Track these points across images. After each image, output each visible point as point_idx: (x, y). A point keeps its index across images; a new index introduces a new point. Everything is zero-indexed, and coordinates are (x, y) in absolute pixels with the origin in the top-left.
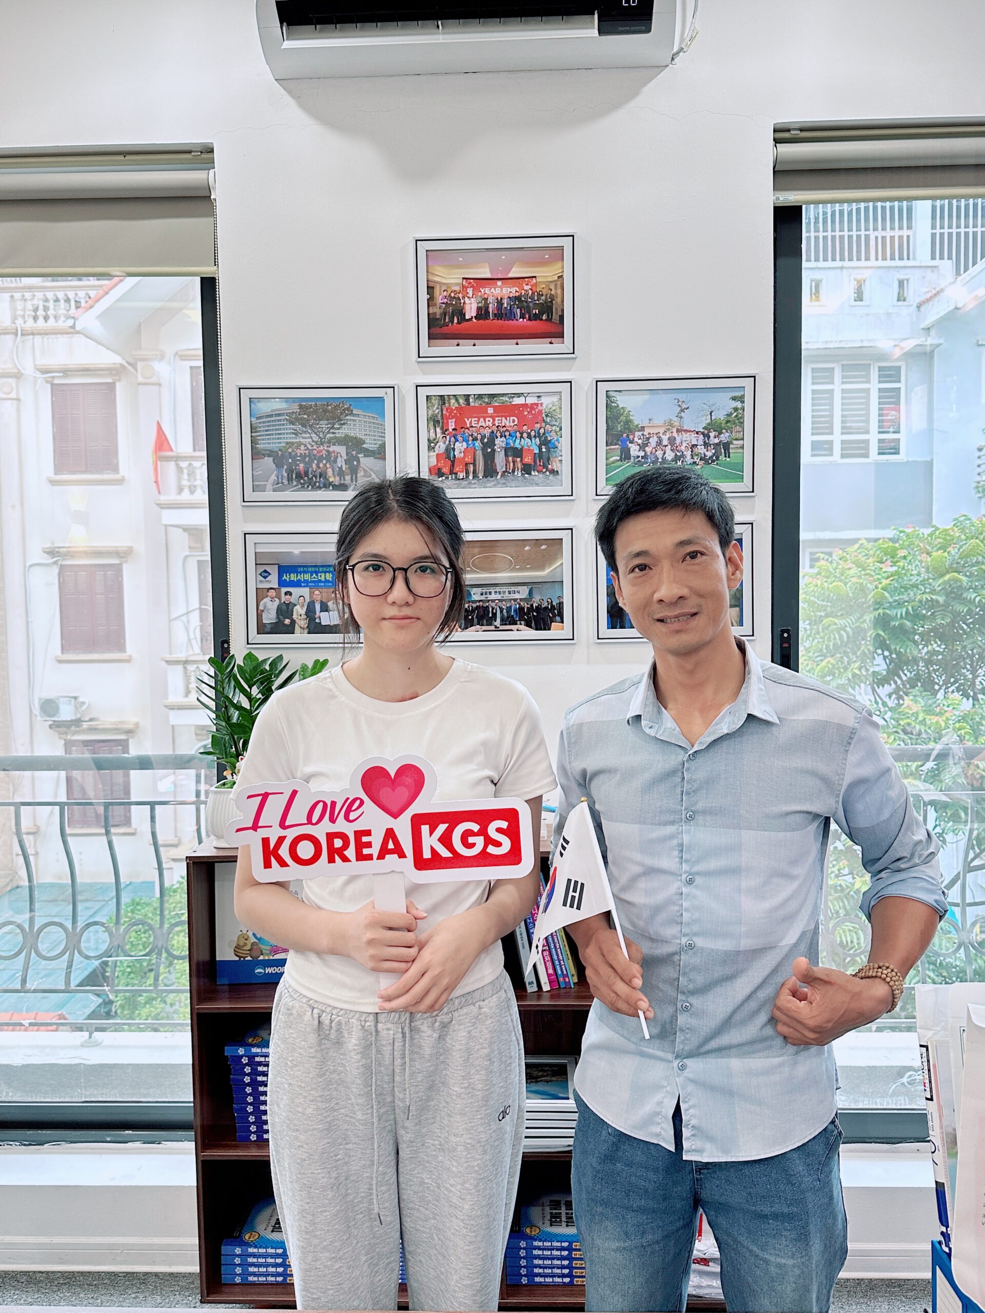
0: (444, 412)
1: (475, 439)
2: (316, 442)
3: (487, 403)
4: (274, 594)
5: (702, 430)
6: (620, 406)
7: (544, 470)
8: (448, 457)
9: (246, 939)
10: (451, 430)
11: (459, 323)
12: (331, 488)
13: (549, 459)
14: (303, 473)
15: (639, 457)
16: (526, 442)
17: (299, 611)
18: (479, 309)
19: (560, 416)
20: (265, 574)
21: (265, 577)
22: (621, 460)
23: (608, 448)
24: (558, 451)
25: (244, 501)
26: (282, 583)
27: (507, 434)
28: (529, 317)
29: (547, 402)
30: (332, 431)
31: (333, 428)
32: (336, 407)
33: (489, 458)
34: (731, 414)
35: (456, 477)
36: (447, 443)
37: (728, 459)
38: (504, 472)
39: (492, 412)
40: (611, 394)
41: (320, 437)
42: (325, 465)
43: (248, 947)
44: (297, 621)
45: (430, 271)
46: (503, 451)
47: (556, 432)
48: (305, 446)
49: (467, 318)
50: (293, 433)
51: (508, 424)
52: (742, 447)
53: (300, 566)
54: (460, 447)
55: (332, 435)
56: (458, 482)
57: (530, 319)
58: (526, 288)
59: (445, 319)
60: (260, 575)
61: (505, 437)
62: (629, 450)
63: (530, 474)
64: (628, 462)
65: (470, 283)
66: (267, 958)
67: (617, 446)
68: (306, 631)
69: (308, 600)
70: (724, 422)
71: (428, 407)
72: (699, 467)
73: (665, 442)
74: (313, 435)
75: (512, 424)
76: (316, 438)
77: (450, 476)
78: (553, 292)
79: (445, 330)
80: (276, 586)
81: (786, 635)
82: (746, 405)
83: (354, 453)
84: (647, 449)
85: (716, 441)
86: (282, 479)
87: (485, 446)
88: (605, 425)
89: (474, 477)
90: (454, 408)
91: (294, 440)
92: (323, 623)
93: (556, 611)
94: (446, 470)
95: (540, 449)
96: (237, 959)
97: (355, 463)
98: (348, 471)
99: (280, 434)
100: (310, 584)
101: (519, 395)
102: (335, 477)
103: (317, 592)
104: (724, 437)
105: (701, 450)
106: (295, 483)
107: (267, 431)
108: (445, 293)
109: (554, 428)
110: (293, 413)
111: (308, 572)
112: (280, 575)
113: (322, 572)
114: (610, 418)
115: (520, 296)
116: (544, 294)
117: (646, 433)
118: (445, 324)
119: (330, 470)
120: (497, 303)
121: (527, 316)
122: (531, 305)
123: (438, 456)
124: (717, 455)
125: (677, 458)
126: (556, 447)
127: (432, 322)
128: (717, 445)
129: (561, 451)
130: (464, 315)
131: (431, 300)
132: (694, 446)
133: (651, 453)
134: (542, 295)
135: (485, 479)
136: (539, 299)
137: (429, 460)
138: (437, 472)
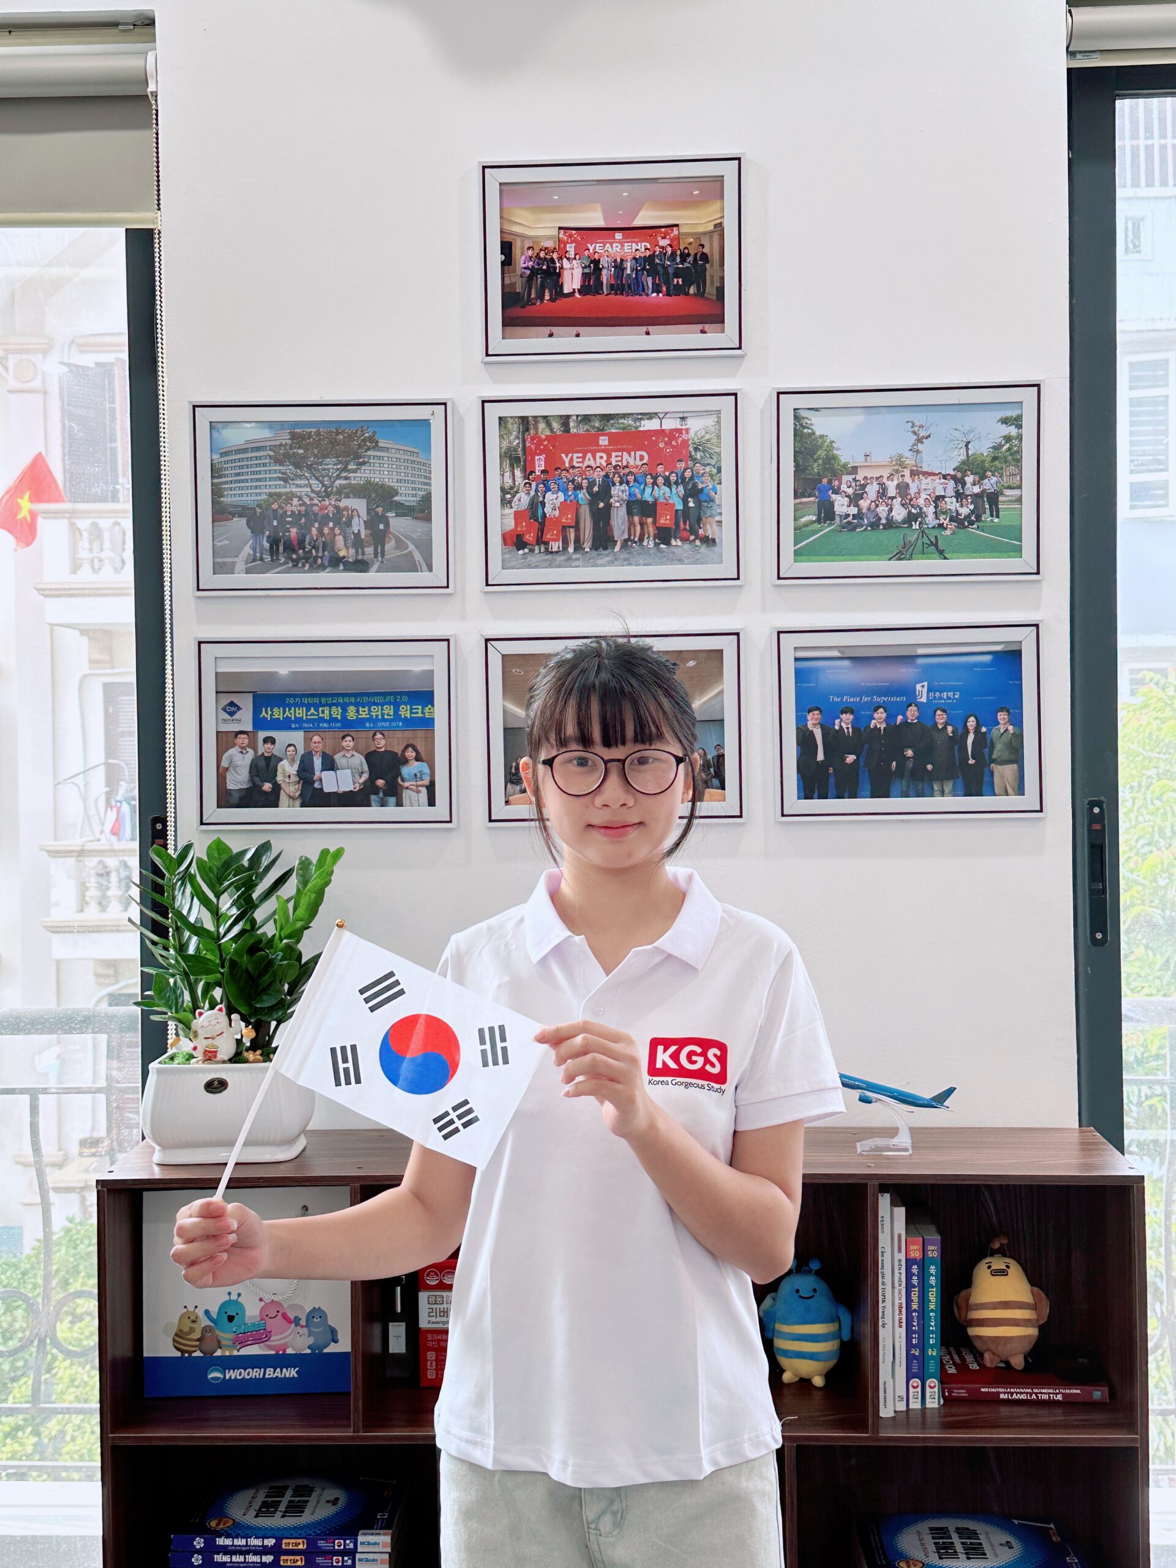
0: (528, 444)
1: (578, 487)
2: (318, 493)
3: (599, 429)
4: (246, 741)
5: (952, 473)
6: (818, 434)
7: (692, 538)
8: (534, 516)
9: (194, 1322)
10: (538, 473)
11: (552, 300)
12: (341, 567)
13: (699, 520)
14: (295, 543)
15: (848, 515)
16: (662, 492)
17: (287, 769)
18: (585, 276)
19: (717, 450)
20: (232, 709)
21: (231, 714)
22: (819, 521)
23: (798, 501)
24: (715, 507)
25: (198, 589)
26: (259, 723)
27: (631, 478)
28: (668, 289)
29: (696, 427)
30: (344, 474)
31: (345, 469)
32: (351, 437)
33: (601, 518)
34: (1000, 446)
35: (547, 549)
36: (532, 493)
37: (996, 520)
38: (626, 541)
39: (606, 443)
40: (803, 413)
41: (323, 485)
42: (332, 529)
43: (197, 1335)
44: (283, 786)
45: (505, 216)
46: (625, 506)
47: (711, 476)
48: (300, 498)
49: (566, 291)
50: (280, 479)
51: (632, 463)
52: (1019, 500)
53: (290, 696)
54: (553, 501)
55: (345, 482)
56: (549, 557)
57: (668, 294)
58: (664, 243)
59: (530, 294)
60: (224, 710)
61: (628, 483)
62: (832, 504)
63: (668, 543)
64: (831, 525)
65: (571, 236)
66: (227, 1353)
67: (812, 499)
68: (298, 802)
69: (301, 750)
70: (989, 459)
71: (501, 436)
72: (948, 532)
73: (892, 491)
74: (313, 482)
75: (640, 463)
76: (317, 486)
77: (537, 548)
78: (706, 250)
79: (529, 311)
80: (249, 728)
81: (1096, 810)
82: (1024, 431)
83: (380, 510)
84: (862, 503)
85: (976, 490)
86: (262, 554)
87: (594, 498)
88: (793, 464)
89: (576, 549)
90: (543, 437)
91: (283, 490)
92: (326, 790)
93: (712, 770)
94: (530, 537)
95: (685, 501)
96: (179, 1354)
97: (381, 527)
98: (370, 539)
99: (260, 480)
100: (305, 725)
101: (650, 416)
102: (347, 548)
103: (316, 738)
104: (990, 483)
105: (951, 504)
106: (282, 560)
107: (238, 474)
108: (530, 252)
109: (708, 469)
110: (281, 445)
111: (302, 705)
112: (256, 711)
113: (326, 705)
114: (801, 452)
115: (652, 257)
116: (692, 253)
117: (860, 477)
118: (530, 302)
119: (340, 540)
120: (615, 267)
121: (664, 289)
122: (671, 271)
123: (518, 515)
124: (977, 514)
125: (910, 519)
126: (712, 500)
127: (510, 299)
128: (977, 497)
129: (720, 506)
130: (561, 287)
131: (507, 262)
132: (939, 499)
133: (869, 509)
134: (689, 255)
135: (595, 553)
136: (683, 260)
137: (502, 520)
138: (515, 541)
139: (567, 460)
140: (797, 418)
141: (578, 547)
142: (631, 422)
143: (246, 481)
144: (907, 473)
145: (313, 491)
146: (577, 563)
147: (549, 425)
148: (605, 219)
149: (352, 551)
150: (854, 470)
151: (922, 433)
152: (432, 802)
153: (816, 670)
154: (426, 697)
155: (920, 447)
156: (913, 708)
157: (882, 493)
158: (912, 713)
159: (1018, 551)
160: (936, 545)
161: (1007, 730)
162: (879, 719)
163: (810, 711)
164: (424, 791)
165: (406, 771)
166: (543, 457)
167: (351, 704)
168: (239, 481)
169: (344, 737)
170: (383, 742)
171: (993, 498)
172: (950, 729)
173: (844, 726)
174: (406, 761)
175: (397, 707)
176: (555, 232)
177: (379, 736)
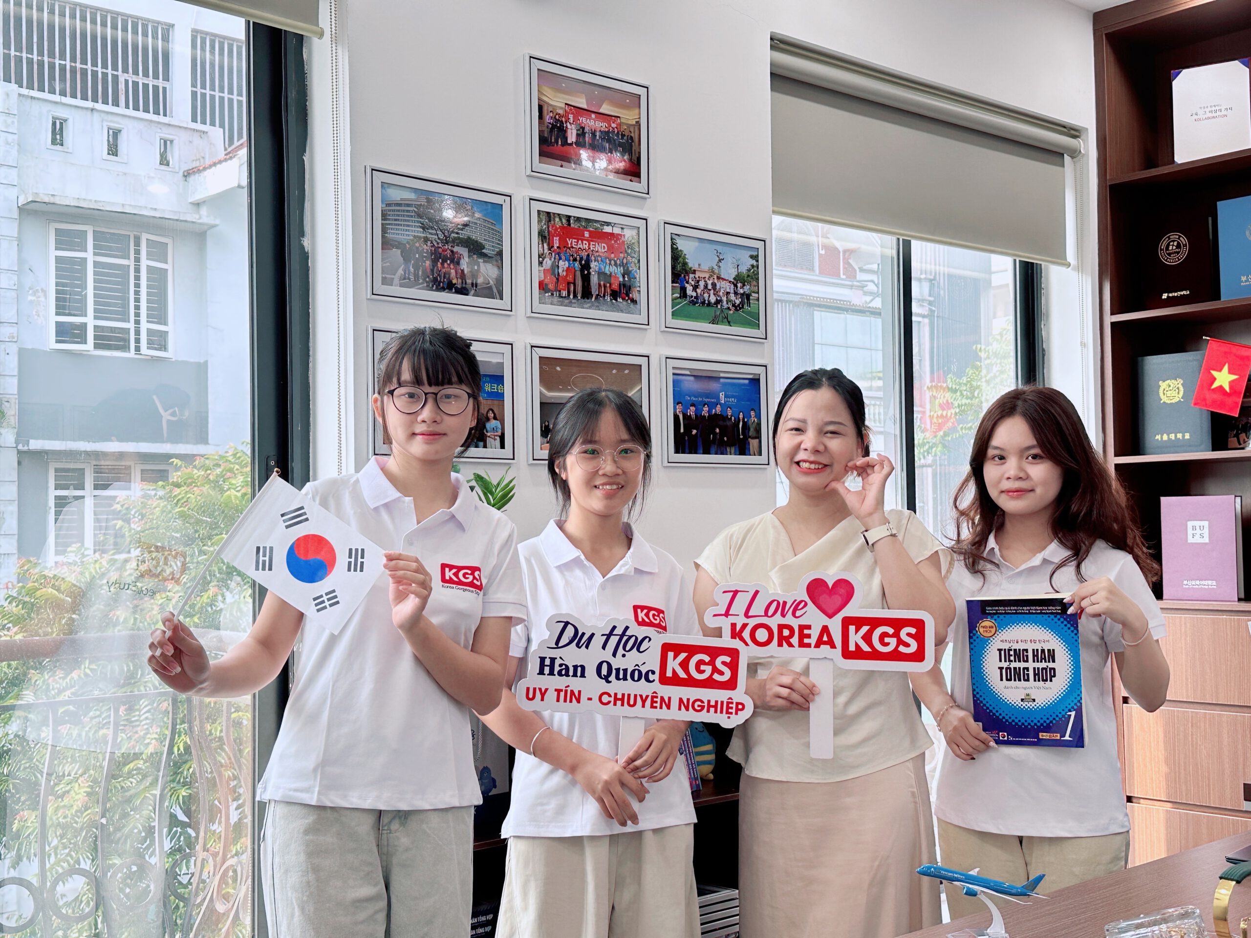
0: (550, 229)
1: (575, 260)
2: (441, 240)
3: (584, 227)
5: (733, 281)
6: (679, 249)
7: (627, 298)
8: (553, 273)
11: (562, 145)
12: (454, 291)
13: (630, 289)
14: (428, 271)
15: (692, 296)
16: (613, 269)
18: (578, 135)
19: (638, 250)
22: (680, 297)
24: (637, 282)
27: (599, 259)
29: (629, 235)
33: (586, 281)
34: (751, 270)
35: (560, 294)
36: (553, 259)
37: (749, 308)
38: (598, 295)
39: (588, 236)
40: (674, 237)
41: (445, 236)
42: (449, 265)
45: (540, 89)
46: (597, 275)
47: (636, 264)
48: (432, 243)
49: (569, 142)
54: (563, 265)
55: (456, 235)
56: (561, 299)
58: (614, 125)
59: (552, 139)
61: (598, 261)
62: (686, 289)
63: (616, 300)
64: (685, 300)
65: (571, 110)
67: (678, 285)
70: (746, 276)
71: (538, 222)
72: (731, 312)
73: (710, 287)
76: (441, 235)
77: (555, 293)
78: (632, 135)
79: (552, 149)
83: (473, 257)
84: (698, 290)
85: (741, 291)
86: (409, 275)
87: (582, 268)
88: (670, 264)
89: (574, 297)
90: (558, 226)
94: (552, 286)
95: (624, 278)
97: (475, 268)
98: (469, 275)
99: (408, 226)
101: (608, 224)
102: (457, 278)
104: (747, 289)
105: (732, 297)
106: (421, 281)
107: (396, 220)
108: (552, 114)
109: (633, 260)
110: (421, 205)
114: (674, 258)
115: (608, 132)
117: (696, 276)
118: (551, 144)
119: (453, 272)
120: (592, 133)
121: (614, 152)
122: (617, 142)
123: (546, 272)
126: (636, 278)
127: (542, 139)
128: (742, 295)
129: (639, 282)
130: (567, 138)
131: (541, 117)
132: (728, 293)
133: (701, 294)
134: (625, 135)
135: (582, 300)
136: (622, 138)
137: (539, 273)
138: (545, 287)
140: (672, 239)
142: (599, 226)
143: (401, 225)
144: (715, 277)
145: (439, 238)
146: (573, 305)
147: (561, 219)
148: (587, 104)
149: (460, 282)
150: (694, 272)
151: (721, 257)
152: (502, 446)
153: (681, 381)
154: (500, 379)
155: (720, 264)
156: (719, 406)
157: (706, 287)
158: (718, 408)
159: (758, 326)
160: (727, 318)
161: (755, 420)
162: (705, 411)
163: (678, 404)
164: (498, 438)
165: (488, 425)
166: (558, 238)
168: (398, 225)
172: (733, 418)
173: (691, 413)
174: (487, 420)
176: (564, 106)
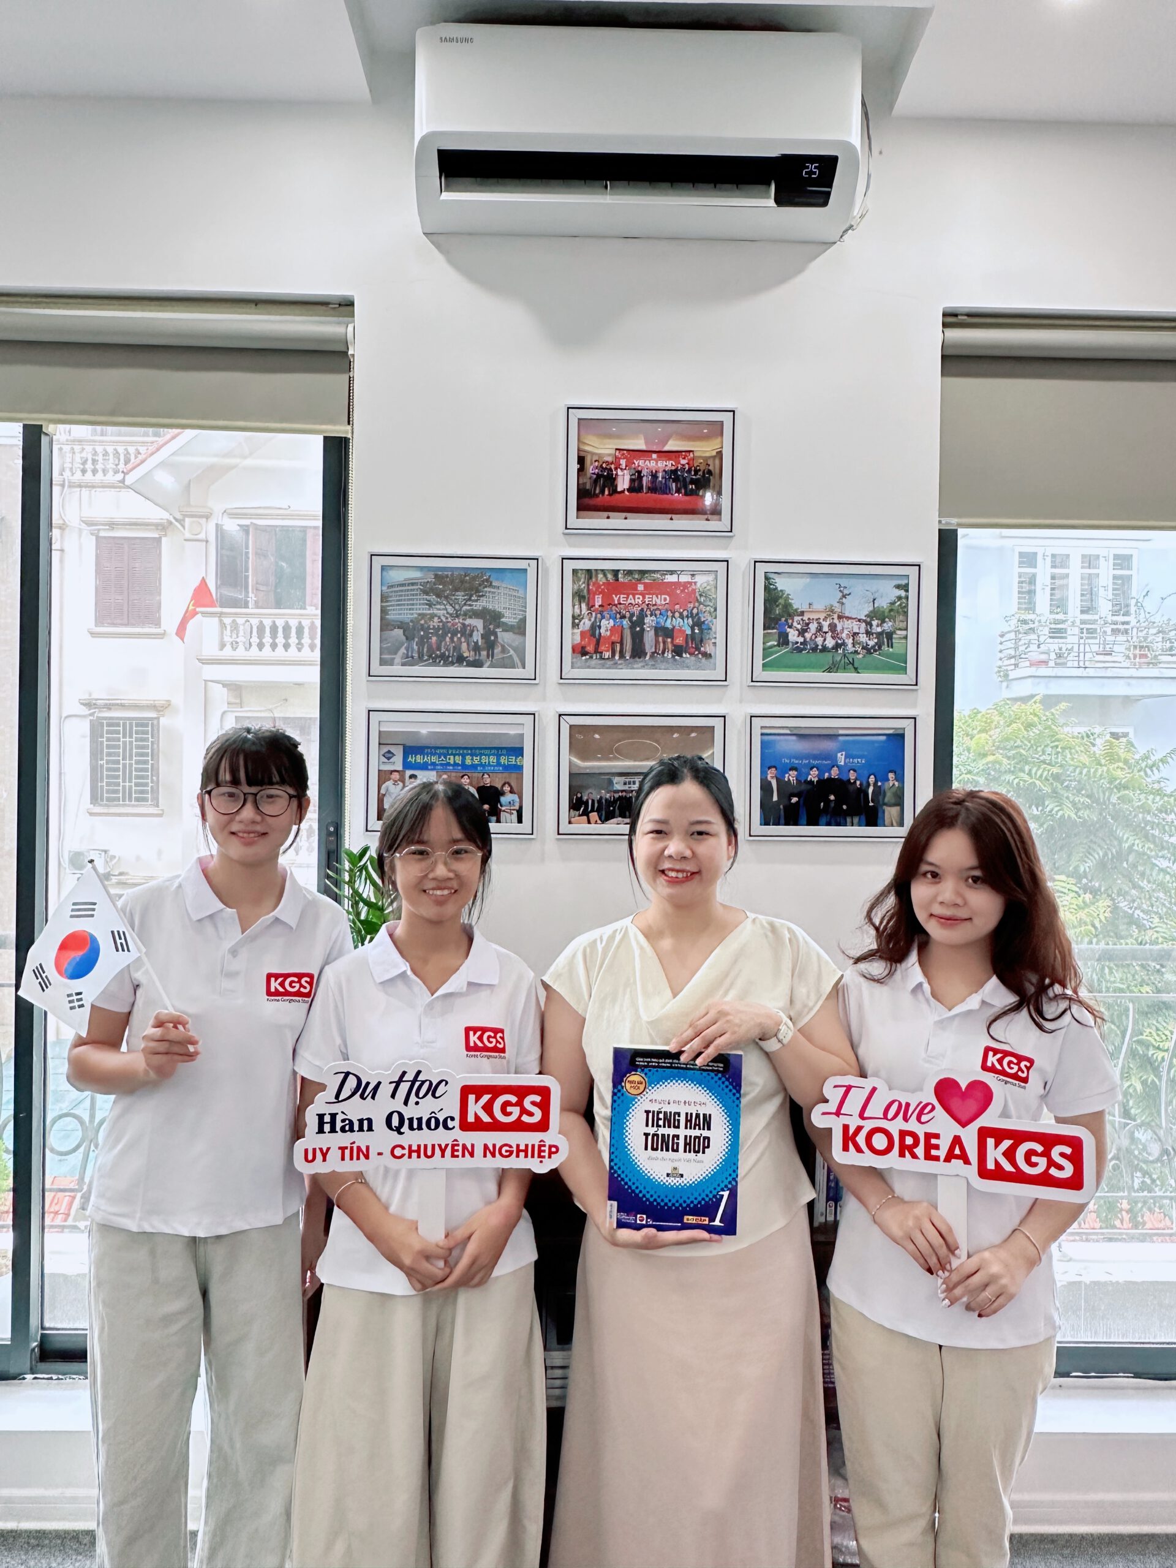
1: (623, 617)
2: (451, 615)
4: (398, 777)
7: (697, 653)
8: (593, 635)
10: (597, 606)
11: (610, 495)
12: (465, 664)
13: (701, 641)
14: (435, 647)
15: (797, 642)
16: (678, 622)
18: (632, 481)
20: (389, 755)
21: (389, 759)
22: (778, 645)
23: (765, 631)
24: (712, 633)
25: (370, 676)
27: (658, 612)
28: (685, 491)
29: (701, 581)
30: (469, 603)
31: (470, 599)
32: (474, 578)
33: (638, 639)
35: (601, 657)
36: (593, 619)
37: (891, 650)
38: (653, 653)
39: (642, 589)
42: (459, 639)
45: (582, 439)
46: (653, 630)
47: (710, 612)
48: (439, 617)
49: (619, 490)
50: (427, 604)
51: (658, 602)
52: (906, 638)
53: (428, 747)
54: (606, 625)
56: (603, 661)
57: (686, 494)
58: (683, 462)
59: (595, 489)
60: (384, 756)
62: (787, 635)
63: (681, 656)
64: (786, 648)
65: (623, 455)
67: (775, 631)
70: (887, 611)
71: (574, 582)
72: (861, 656)
73: (826, 629)
74: (448, 607)
75: (663, 603)
76: (450, 610)
77: (594, 655)
78: (711, 468)
82: (910, 594)
83: (491, 627)
84: (806, 635)
85: (879, 630)
86: (412, 653)
87: (633, 625)
88: (763, 608)
89: (620, 657)
91: (428, 612)
94: (590, 649)
95: (693, 629)
97: (492, 638)
98: (485, 646)
99: (413, 605)
100: (437, 767)
101: (672, 572)
102: (469, 652)
103: (444, 776)
104: (888, 626)
105: (863, 638)
106: (426, 658)
107: (399, 600)
108: (597, 464)
109: (708, 609)
110: (428, 582)
111: (435, 754)
112: (405, 758)
113: (452, 754)
114: (768, 600)
115: (676, 470)
116: (702, 469)
117: (805, 618)
118: (597, 496)
119: (464, 646)
120: (652, 475)
121: (683, 491)
122: (688, 480)
123: (583, 634)
124: (879, 645)
125: (837, 646)
126: (710, 629)
127: (582, 493)
128: (879, 635)
129: (715, 633)
130: (616, 486)
131: (581, 470)
132: (855, 634)
133: (811, 639)
134: (700, 470)
135: (632, 660)
136: (696, 474)
137: (572, 637)
138: (580, 651)
139: (616, 600)
140: (767, 578)
141: (622, 656)
142: (659, 576)
143: (404, 605)
144: (835, 616)
145: (448, 613)
146: (620, 667)
147: (605, 575)
148: (646, 443)
149: (472, 653)
150: (802, 613)
151: (846, 592)
152: (520, 821)
153: (774, 741)
154: (519, 751)
155: (844, 600)
156: (835, 768)
157: (820, 629)
158: (835, 771)
159: (904, 670)
160: (853, 664)
161: (894, 785)
162: (813, 776)
163: (769, 768)
164: (515, 813)
165: (503, 799)
166: (601, 596)
167: (468, 754)
168: (399, 605)
169: (462, 777)
170: (488, 781)
171: (890, 636)
172: (858, 783)
173: (791, 779)
174: (503, 794)
175: (498, 756)
176: (613, 452)
177: (486, 776)
